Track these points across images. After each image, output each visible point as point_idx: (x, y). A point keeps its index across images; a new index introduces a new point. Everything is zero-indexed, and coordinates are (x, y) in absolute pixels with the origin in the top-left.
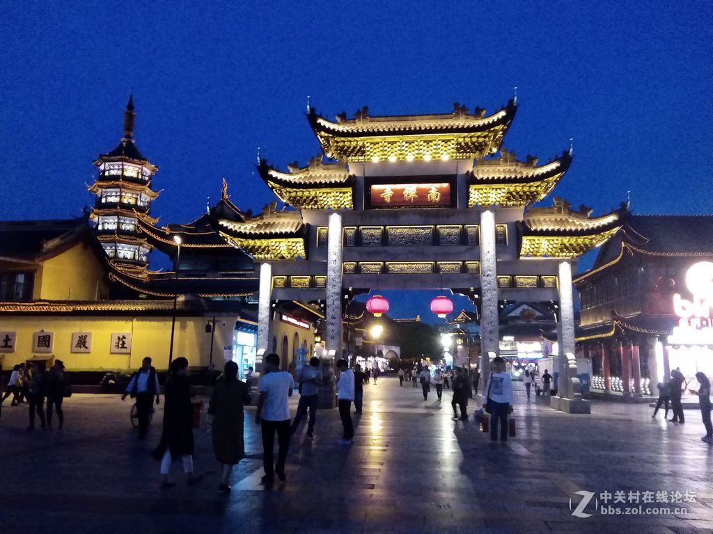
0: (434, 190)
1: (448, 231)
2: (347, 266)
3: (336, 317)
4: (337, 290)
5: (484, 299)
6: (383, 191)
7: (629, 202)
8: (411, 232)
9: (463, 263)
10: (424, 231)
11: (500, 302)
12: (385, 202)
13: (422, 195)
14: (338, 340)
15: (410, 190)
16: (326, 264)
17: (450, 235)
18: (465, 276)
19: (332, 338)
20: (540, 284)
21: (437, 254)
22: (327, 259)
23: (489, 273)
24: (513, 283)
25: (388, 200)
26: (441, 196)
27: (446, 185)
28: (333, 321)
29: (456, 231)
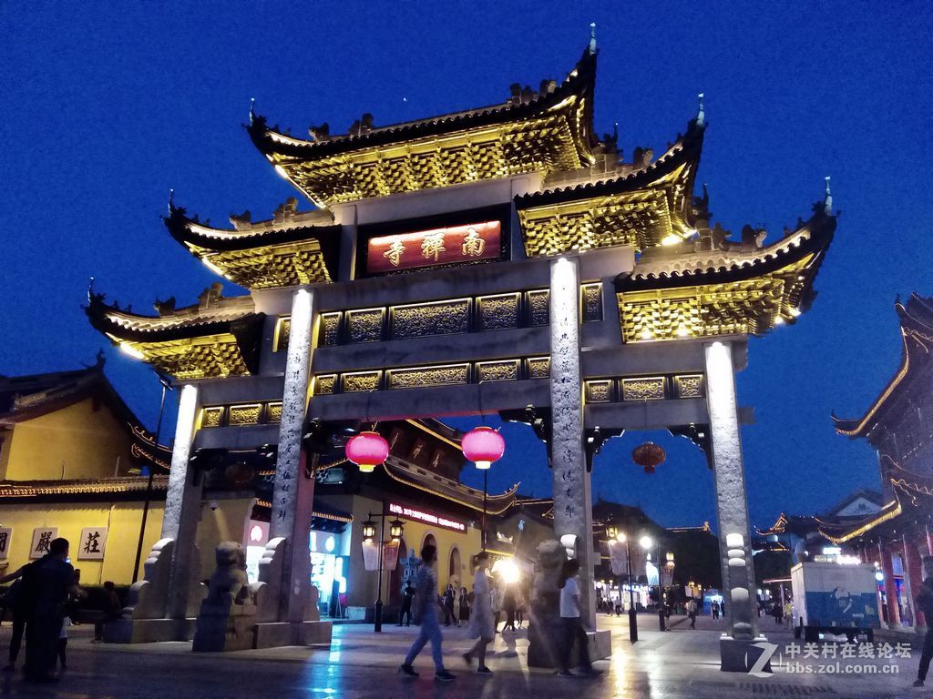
0: (472, 235)
1: (496, 304)
2: (323, 382)
3: (292, 474)
4: (297, 425)
5: (555, 426)
6: (387, 247)
7: (830, 199)
8: (432, 313)
9: (522, 362)
10: (456, 307)
11: (588, 432)
12: (391, 265)
13: (453, 246)
14: (291, 519)
15: (433, 240)
16: (282, 379)
17: (500, 312)
18: (526, 384)
19: (283, 514)
20: (672, 392)
21: (473, 348)
22: (284, 370)
23: (567, 374)
24: (616, 394)
25: (396, 261)
26: (486, 245)
27: (494, 225)
28: (287, 482)
29: (511, 304)
